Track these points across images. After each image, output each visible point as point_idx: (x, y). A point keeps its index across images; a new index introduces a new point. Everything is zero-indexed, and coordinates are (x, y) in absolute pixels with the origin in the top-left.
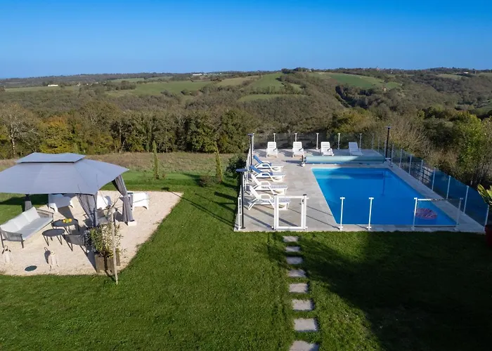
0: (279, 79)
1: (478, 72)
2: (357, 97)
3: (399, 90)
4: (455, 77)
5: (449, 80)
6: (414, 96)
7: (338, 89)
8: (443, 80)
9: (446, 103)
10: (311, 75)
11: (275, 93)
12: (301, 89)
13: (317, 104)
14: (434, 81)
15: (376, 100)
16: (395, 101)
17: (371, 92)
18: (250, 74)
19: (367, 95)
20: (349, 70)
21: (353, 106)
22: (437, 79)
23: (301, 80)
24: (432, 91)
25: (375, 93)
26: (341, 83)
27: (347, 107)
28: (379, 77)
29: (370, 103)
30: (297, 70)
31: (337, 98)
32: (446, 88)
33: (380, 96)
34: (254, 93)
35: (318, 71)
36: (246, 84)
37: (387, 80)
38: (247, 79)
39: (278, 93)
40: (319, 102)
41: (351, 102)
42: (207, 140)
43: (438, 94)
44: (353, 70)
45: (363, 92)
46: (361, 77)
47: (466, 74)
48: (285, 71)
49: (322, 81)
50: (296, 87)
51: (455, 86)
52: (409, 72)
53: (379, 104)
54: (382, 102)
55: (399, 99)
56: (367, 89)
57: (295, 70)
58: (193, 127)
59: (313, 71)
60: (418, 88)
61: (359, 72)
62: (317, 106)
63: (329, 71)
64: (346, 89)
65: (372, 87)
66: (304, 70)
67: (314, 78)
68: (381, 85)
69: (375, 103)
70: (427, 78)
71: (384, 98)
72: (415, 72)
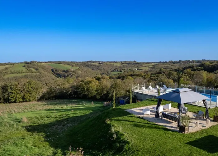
0: (24, 66)
1: (105, 62)
2: (62, 73)
3: (78, 70)
4: (97, 64)
5: (96, 65)
6: (85, 72)
7: (52, 70)
8: (93, 65)
9: (97, 74)
10: (39, 64)
11: (23, 73)
12: (36, 71)
13: (45, 77)
14: (90, 66)
15: (70, 74)
16: (78, 74)
17: (67, 71)
18: (7, 64)
19: (66, 72)
20: (55, 62)
21: (61, 77)
22: (91, 65)
23: (35, 67)
24: (90, 70)
25: (69, 71)
26: (53, 68)
27: (58, 78)
28: (69, 65)
29: (68, 76)
30: (32, 62)
31: (53, 74)
32: (95, 68)
33: (72, 72)
34: (12, 73)
35: (42, 62)
36: (6, 69)
37: (73, 66)
38: (6, 66)
39: (25, 73)
40: (46, 76)
41: (59, 76)
42: (18, 96)
43: (93, 71)
44: (57, 62)
45: (64, 71)
46: (61, 65)
47: (101, 63)
48: (26, 63)
49: (45, 67)
50: (33, 70)
51: (98, 68)
52: (80, 63)
53: (72, 76)
54: (73, 75)
55: (79, 73)
56: (65, 70)
57: (31, 62)
58: (9, 90)
59: (39, 62)
60: (85, 69)
61: (60, 63)
62: (45, 78)
63: (47, 62)
64: (56, 70)
65: (67, 69)
66: (35, 62)
67: (41, 65)
68: (71, 68)
69: (70, 76)
70: (87, 64)
71: (73, 73)
72: (82, 62)
